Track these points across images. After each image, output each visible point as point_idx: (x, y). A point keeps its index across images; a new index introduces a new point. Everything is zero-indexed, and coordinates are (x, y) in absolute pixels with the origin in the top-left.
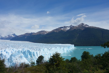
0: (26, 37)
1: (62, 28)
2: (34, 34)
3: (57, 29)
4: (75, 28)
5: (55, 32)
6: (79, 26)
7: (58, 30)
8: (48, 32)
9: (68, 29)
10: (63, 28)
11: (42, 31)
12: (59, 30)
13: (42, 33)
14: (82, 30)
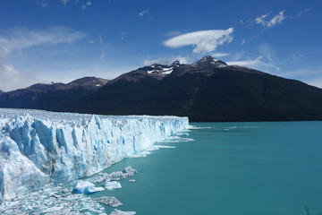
0: (34, 98)
1: (150, 69)
2: (63, 88)
3: (132, 74)
4: (187, 70)
5: (129, 80)
6: (199, 63)
7: (137, 74)
8: (105, 83)
9: (168, 72)
10: (152, 69)
11: (88, 78)
12: (140, 77)
13: (87, 84)
14: (208, 75)
